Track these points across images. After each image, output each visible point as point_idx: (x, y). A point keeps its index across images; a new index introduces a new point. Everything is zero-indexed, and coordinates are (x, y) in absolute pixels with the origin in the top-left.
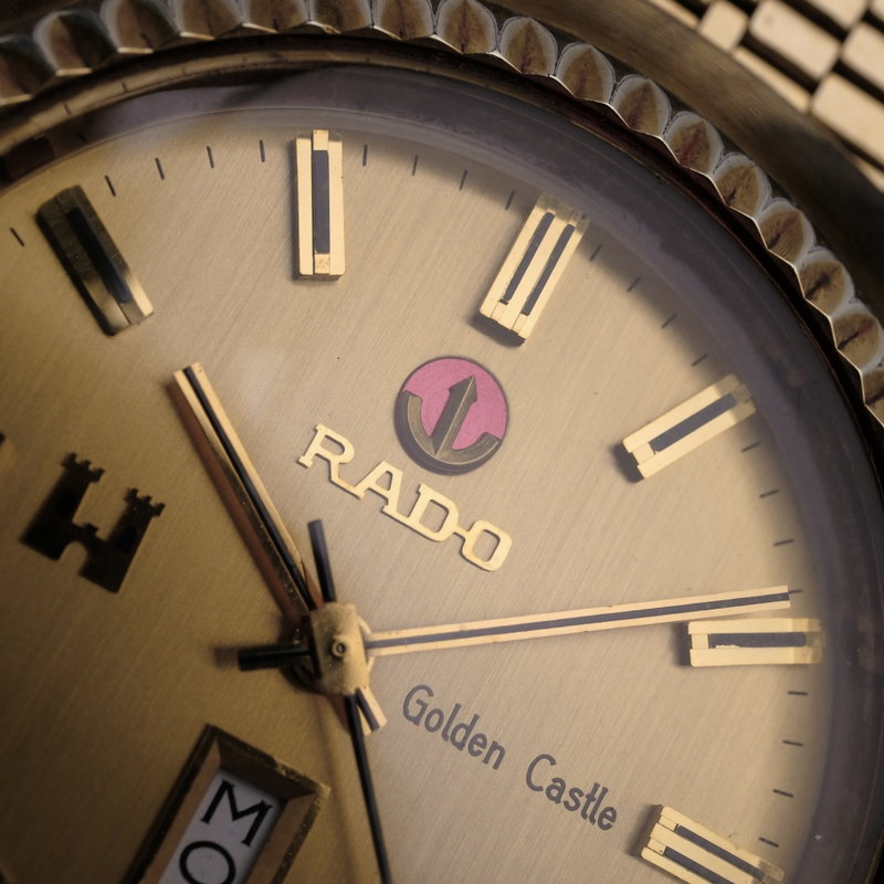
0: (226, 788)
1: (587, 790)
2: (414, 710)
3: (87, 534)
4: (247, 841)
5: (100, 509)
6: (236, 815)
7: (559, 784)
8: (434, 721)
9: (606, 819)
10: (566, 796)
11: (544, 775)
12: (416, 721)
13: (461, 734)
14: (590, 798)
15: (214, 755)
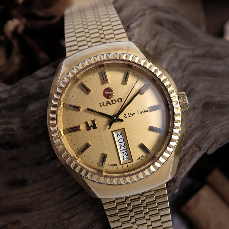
0: (117, 134)
1: (143, 110)
2: (125, 117)
3: (91, 126)
4: (122, 136)
5: (90, 124)
6: (120, 135)
7: (141, 112)
8: (128, 116)
9: (147, 111)
10: (142, 112)
11: (139, 112)
12: (126, 117)
13: (130, 115)
14: (144, 111)
15: (114, 133)
